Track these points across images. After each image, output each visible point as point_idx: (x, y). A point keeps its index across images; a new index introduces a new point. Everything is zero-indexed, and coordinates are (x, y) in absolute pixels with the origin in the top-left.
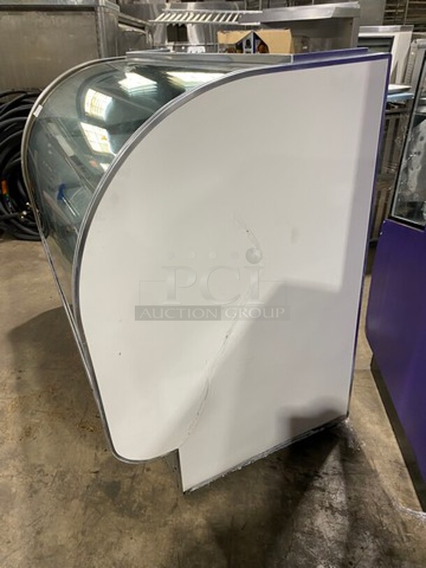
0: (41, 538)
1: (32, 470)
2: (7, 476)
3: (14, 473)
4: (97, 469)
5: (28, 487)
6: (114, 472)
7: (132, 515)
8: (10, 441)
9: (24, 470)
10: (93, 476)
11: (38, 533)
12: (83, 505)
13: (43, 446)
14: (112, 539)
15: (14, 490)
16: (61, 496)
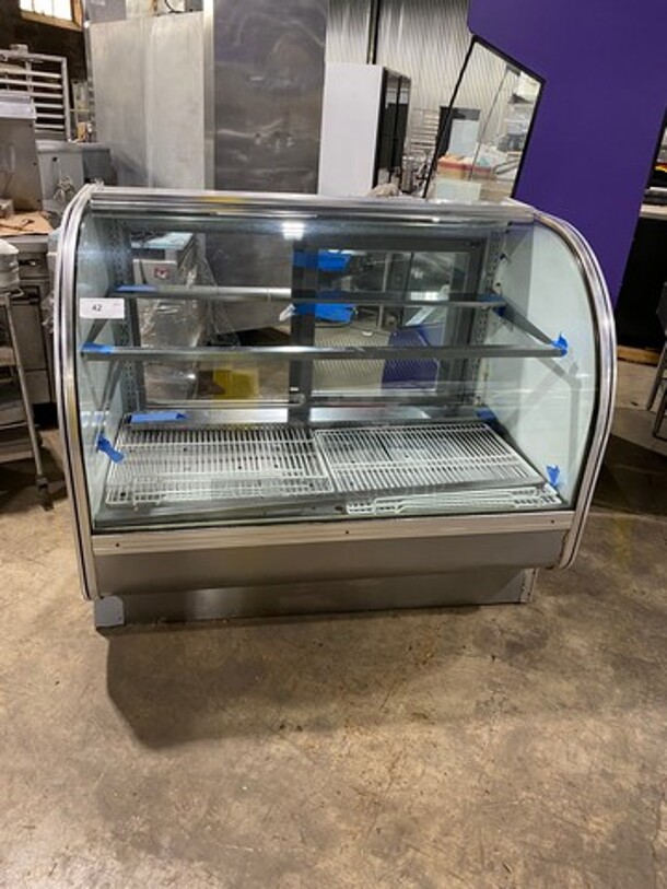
0: (569, 704)
1: (483, 712)
2: (490, 735)
3: (486, 728)
4: (489, 657)
5: (508, 716)
6: (495, 644)
7: (545, 637)
8: (432, 736)
9: (482, 719)
10: (497, 660)
11: (564, 706)
12: (532, 670)
13: (449, 701)
14: (569, 654)
15: (511, 728)
16: (521, 687)
